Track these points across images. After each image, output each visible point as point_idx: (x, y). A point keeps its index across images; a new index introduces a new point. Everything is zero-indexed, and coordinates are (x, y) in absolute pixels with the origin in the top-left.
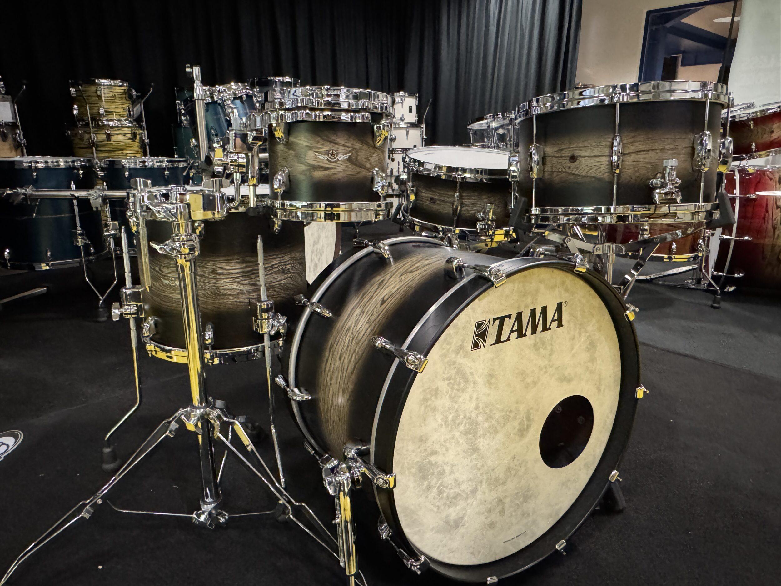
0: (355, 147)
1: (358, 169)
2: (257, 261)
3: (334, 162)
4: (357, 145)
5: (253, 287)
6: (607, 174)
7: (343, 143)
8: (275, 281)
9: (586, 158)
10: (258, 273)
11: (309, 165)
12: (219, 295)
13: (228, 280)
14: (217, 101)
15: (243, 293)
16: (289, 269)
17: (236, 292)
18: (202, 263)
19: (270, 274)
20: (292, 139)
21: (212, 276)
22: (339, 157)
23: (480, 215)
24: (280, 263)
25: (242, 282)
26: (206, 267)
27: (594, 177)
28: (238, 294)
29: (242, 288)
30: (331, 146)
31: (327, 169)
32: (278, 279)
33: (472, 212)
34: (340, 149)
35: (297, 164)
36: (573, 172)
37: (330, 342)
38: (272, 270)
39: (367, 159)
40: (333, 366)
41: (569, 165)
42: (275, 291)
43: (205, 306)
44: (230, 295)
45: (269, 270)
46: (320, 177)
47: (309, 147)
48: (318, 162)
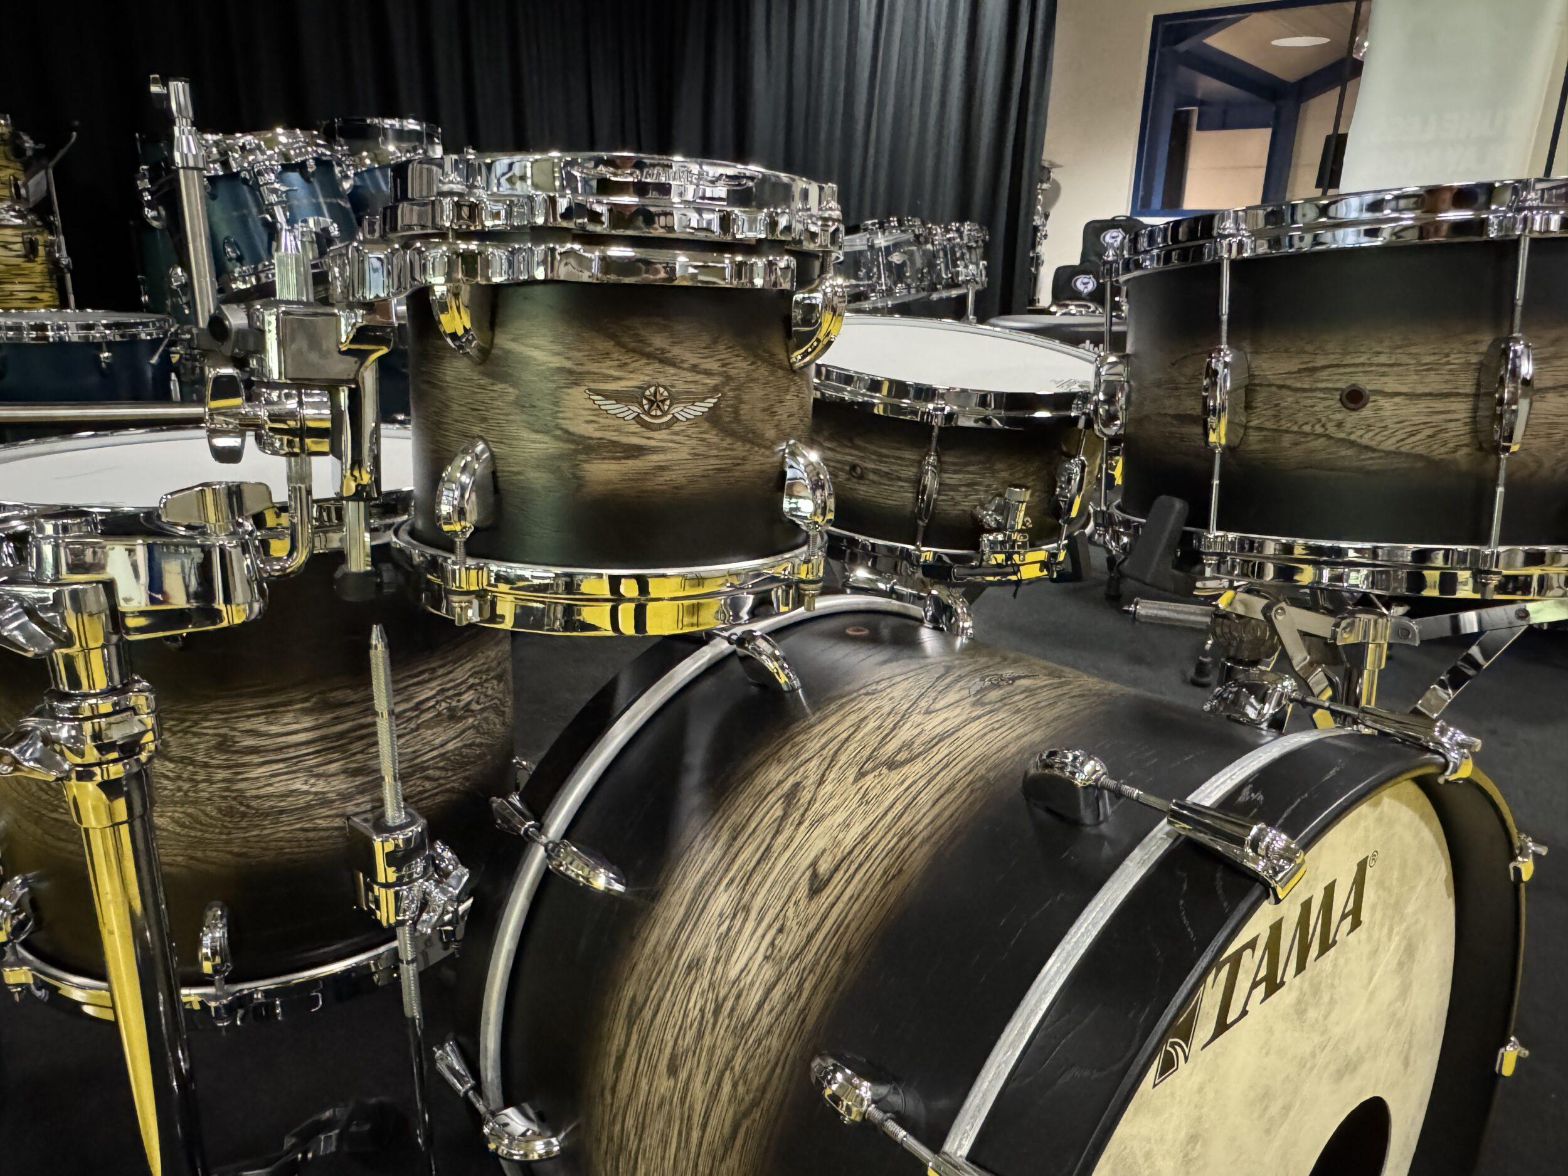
0: (733, 372)
1: (740, 449)
2: (371, 698)
3: (659, 427)
4: (741, 366)
5: (359, 780)
6: (1464, 451)
7: (692, 359)
8: (427, 748)
9: (1397, 399)
10: (375, 734)
11: (569, 436)
12: (244, 815)
13: (275, 767)
14: (238, 173)
15: (326, 803)
16: (469, 703)
17: (302, 801)
18: (183, 721)
19: (413, 731)
20: (504, 341)
21: (220, 758)
22: (676, 409)
23: (990, 518)
24: (443, 691)
25: (321, 770)
26: (195, 734)
27: (1420, 457)
28: (308, 806)
29: (321, 786)
30: (649, 370)
31: (637, 451)
32: (437, 742)
33: (966, 505)
34: (678, 379)
35: (525, 434)
36: (1353, 437)
37: (628, 993)
38: (417, 717)
39: (770, 411)
40: (644, 1085)
41: (1338, 416)
42: (428, 778)
43: (199, 854)
44: (282, 812)
45: (410, 719)
46: (609, 482)
47: (570, 372)
48: (604, 428)
